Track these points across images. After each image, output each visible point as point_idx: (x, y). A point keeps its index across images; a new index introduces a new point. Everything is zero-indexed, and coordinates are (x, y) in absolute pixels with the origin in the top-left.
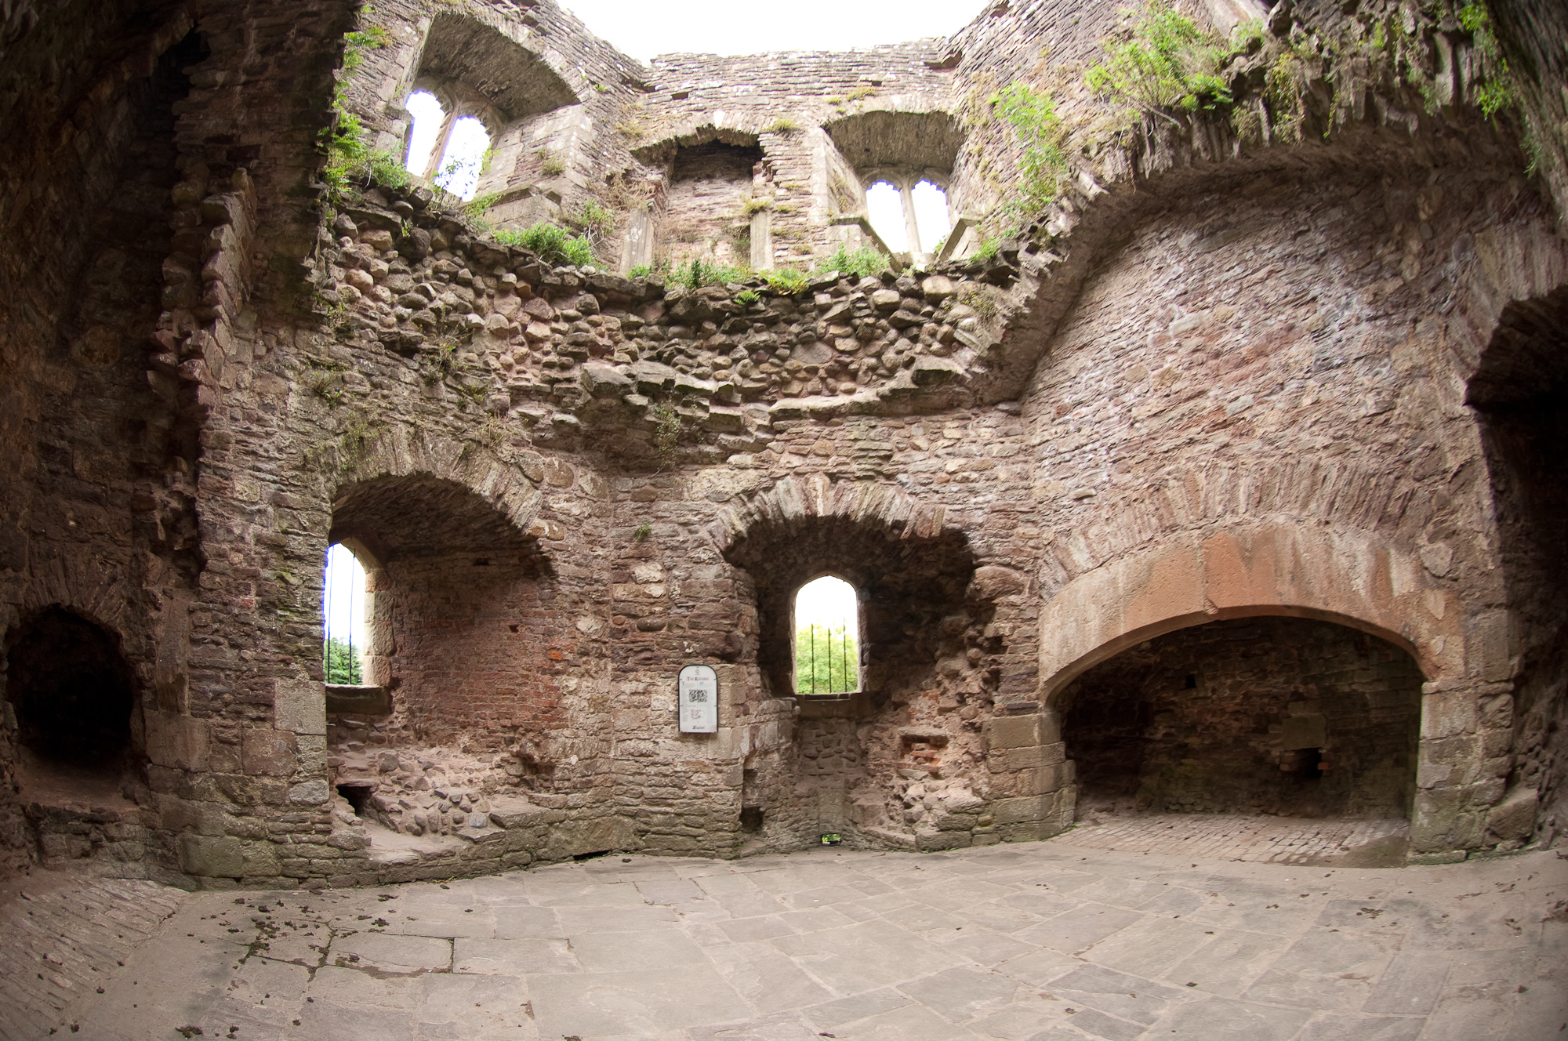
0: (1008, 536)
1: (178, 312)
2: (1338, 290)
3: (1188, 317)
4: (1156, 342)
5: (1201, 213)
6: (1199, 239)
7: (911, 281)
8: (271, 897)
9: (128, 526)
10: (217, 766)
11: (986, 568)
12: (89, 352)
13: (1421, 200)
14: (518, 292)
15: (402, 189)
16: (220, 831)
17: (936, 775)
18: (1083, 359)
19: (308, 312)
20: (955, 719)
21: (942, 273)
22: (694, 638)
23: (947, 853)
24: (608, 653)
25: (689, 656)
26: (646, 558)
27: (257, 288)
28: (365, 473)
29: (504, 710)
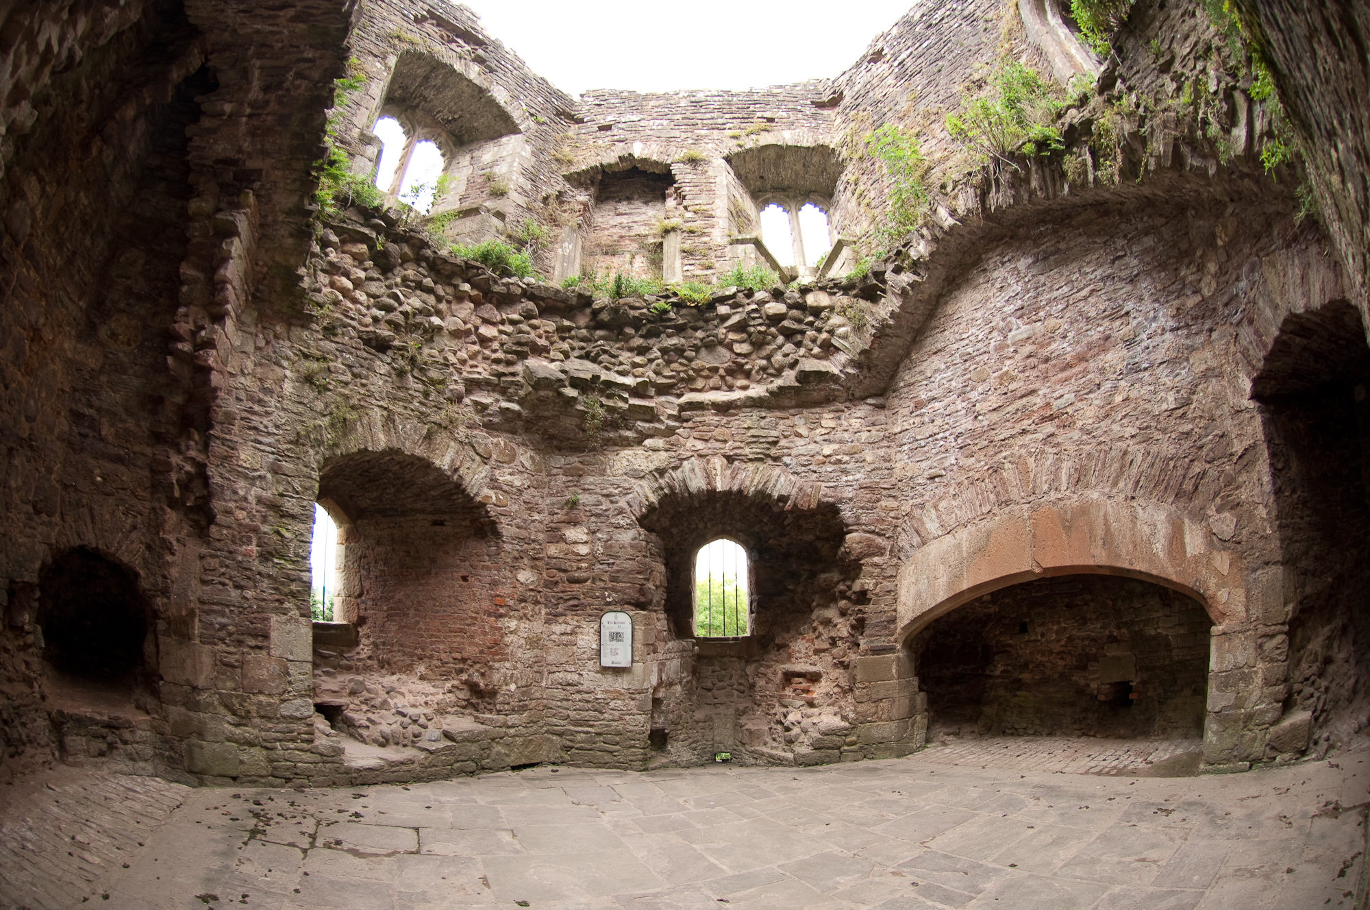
0: (873, 508)
1: (193, 309)
2: (1147, 305)
3: (1023, 328)
4: (997, 349)
5: (1037, 241)
6: (1034, 263)
7: (797, 295)
8: (262, 793)
9: (148, 484)
10: (220, 684)
11: (854, 534)
12: (114, 335)
13: (1218, 230)
14: (472, 299)
15: (377, 209)
16: (221, 738)
17: (811, 704)
18: (937, 362)
19: (301, 312)
20: (828, 658)
21: (822, 289)
22: (614, 590)
23: (820, 768)
24: (542, 600)
25: (609, 604)
26: (575, 523)
27: (257, 290)
28: (347, 448)
29: (455, 645)
